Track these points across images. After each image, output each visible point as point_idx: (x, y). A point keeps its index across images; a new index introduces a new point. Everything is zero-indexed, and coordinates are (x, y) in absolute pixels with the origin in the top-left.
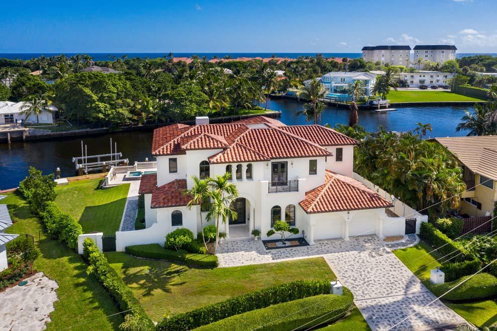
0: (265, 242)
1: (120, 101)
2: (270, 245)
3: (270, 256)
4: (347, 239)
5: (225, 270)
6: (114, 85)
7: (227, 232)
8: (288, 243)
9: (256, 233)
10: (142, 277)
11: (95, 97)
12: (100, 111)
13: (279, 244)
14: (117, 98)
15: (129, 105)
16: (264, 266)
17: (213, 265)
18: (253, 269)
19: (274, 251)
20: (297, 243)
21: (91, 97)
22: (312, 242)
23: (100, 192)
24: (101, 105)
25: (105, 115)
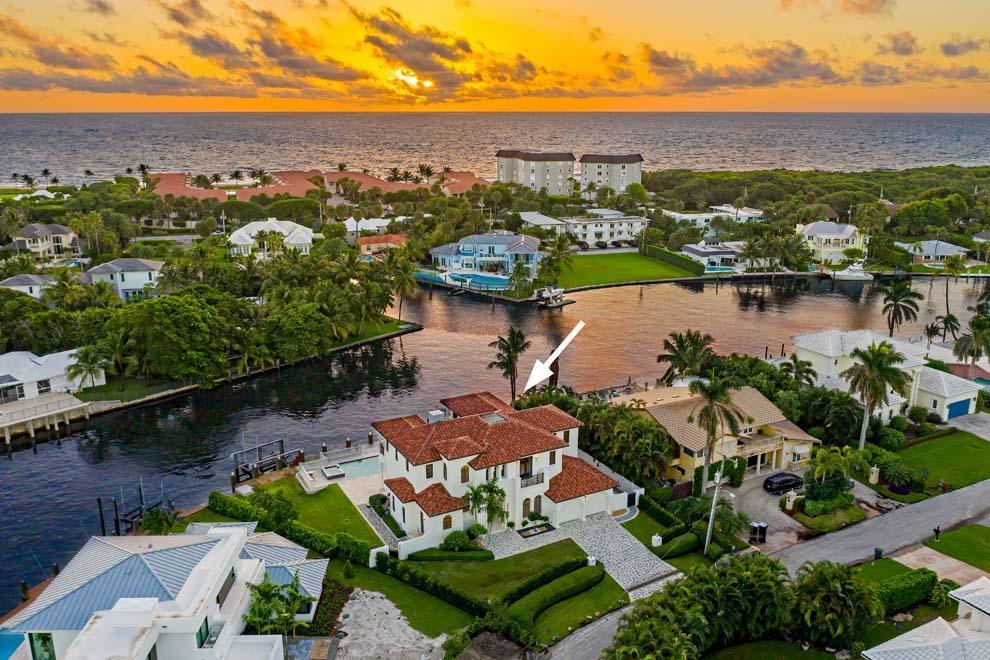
0: (520, 532)
2: (525, 534)
3: (527, 544)
4: (584, 519)
8: (539, 530)
9: (511, 525)
13: (532, 532)
17: (491, 558)
19: (528, 539)
20: (544, 529)
22: (557, 527)
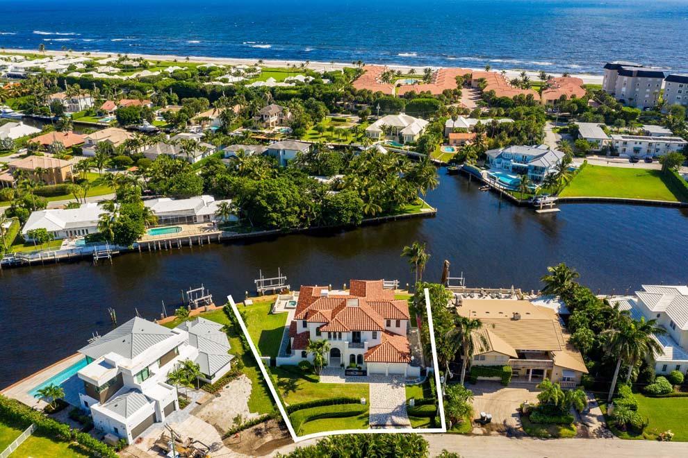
0: (345, 371)
1: (289, 210)
2: (347, 373)
3: (344, 380)
4: (387, 375)
5: (322, 385)
6: (284, 195)
7: (329, 363)
8: (357, 373)
9: (343, 365)
10: (286, 384)
11: (270, 209)
12: (274, 220)
13: (352, 373)
14: (287, 207)
15: (296, 212)
16: (340, 385)
17: (317, 381)
18: (334, 386)
19: (348, 377)
20: (361, 373)
21: (266, 208)
22: (368, 375)
23: (271, 316)
24: (275, 215)
25: (278, 223)
